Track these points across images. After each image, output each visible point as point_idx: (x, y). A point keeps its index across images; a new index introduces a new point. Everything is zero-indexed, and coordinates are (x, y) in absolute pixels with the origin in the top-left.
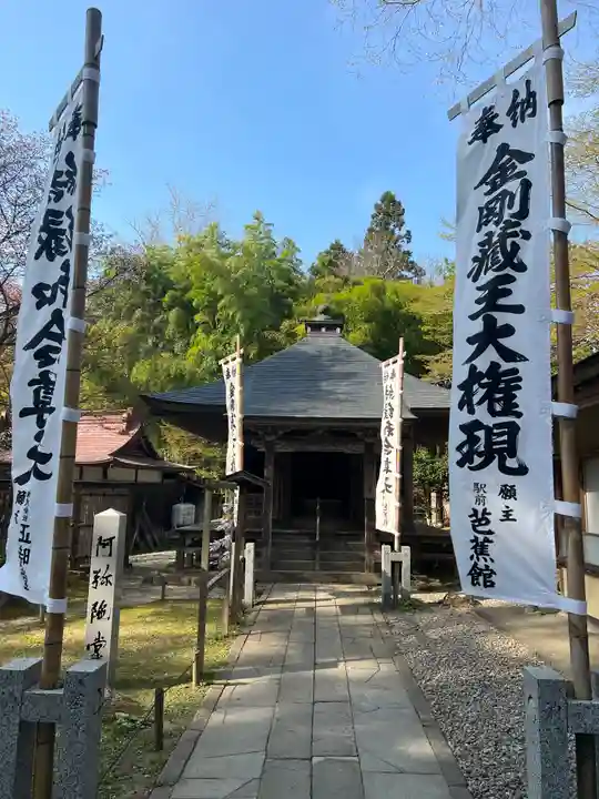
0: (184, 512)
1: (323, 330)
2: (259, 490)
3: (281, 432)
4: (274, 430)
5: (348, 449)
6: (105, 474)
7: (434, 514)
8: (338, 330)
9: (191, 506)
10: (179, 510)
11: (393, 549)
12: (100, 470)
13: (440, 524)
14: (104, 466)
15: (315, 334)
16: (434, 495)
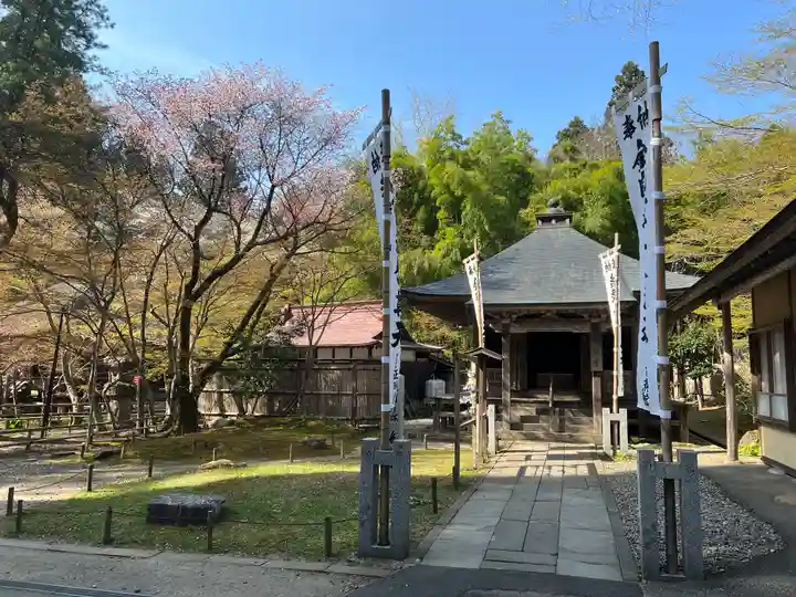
0: (436, 386)
1: (553, 222)
2: (498, 364)
3: (515, 316)
4: (510, 314)
5: (575, 329)
6: (370, 353)
7: (676, 389)
8: (568, 220)
9: (441, 381)
10: (431, 384)
11: (611, 411)
12: (366, 350)
13: (682, 400)
14: (370, 347)
15: (547, 226)
16: (675, 370)
